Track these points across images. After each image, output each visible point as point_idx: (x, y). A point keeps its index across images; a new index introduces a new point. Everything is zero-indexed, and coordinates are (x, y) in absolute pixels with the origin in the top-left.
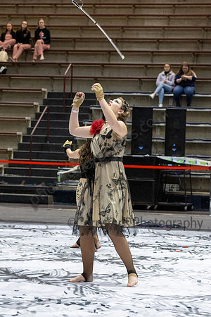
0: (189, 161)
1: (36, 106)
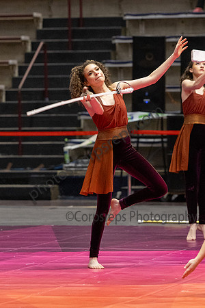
1: (26, 42)
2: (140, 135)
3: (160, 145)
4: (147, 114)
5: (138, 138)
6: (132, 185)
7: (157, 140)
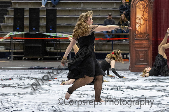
0: (59, 35)
2: (16, 39)
4: (18, 32)
6: (13, 55)
7: (21, 41)
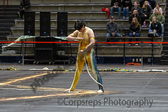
3: (33, 46)
4: (29, 36)
5: (26, 44)
6: (24, 59)
7: (32, 45)
